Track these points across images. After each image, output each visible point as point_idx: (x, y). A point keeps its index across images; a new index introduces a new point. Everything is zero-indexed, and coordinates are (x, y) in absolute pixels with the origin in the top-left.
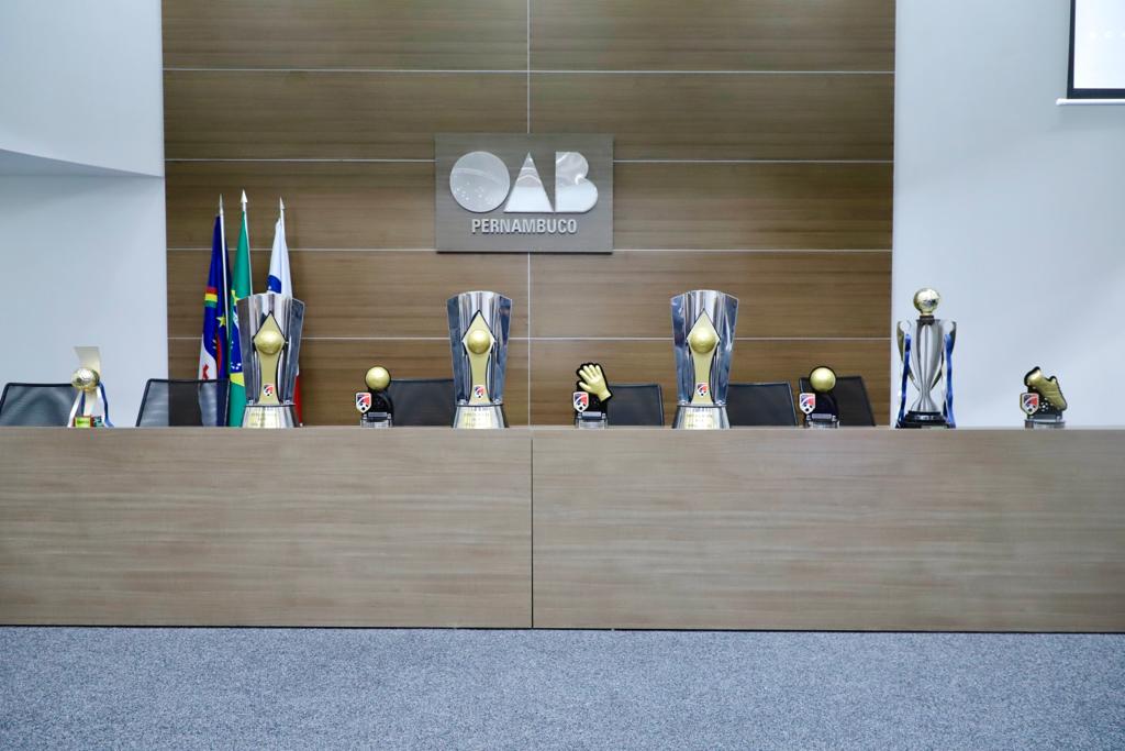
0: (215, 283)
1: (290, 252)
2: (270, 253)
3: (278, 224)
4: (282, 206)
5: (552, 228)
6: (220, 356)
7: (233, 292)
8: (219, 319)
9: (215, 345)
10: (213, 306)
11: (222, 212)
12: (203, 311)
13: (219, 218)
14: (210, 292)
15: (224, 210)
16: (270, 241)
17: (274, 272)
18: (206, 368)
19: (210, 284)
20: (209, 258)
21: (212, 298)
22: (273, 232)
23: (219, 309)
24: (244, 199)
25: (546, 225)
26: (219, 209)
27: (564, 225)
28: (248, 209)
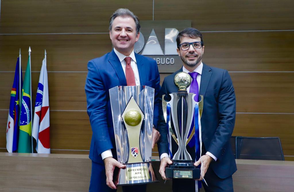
0: (16, 86)
1: (48, 73)
2: (39, 73)
3: (44, 61)
4: (46, 53)
5: (163, 62)
6: (16, 118)
7: (23, 90)
8: (16, 102)
9: (14, 113)
10: (14, 96)
11: (20, 56)
12: (10, 98)
13: (19, 59)
14: (13, 90)
15: (21, 55)
16: (40, 69)
17: (41, 81)
18: (10, 123)
19: (13, 87)
20: (14, 75)
21: (14, 93)
22: (41, 64)
23: (17, 97)
24: (30, 50)
25: (160, 61)
26: (19, 55)
27: (168, 61)
28: (31, 55)
